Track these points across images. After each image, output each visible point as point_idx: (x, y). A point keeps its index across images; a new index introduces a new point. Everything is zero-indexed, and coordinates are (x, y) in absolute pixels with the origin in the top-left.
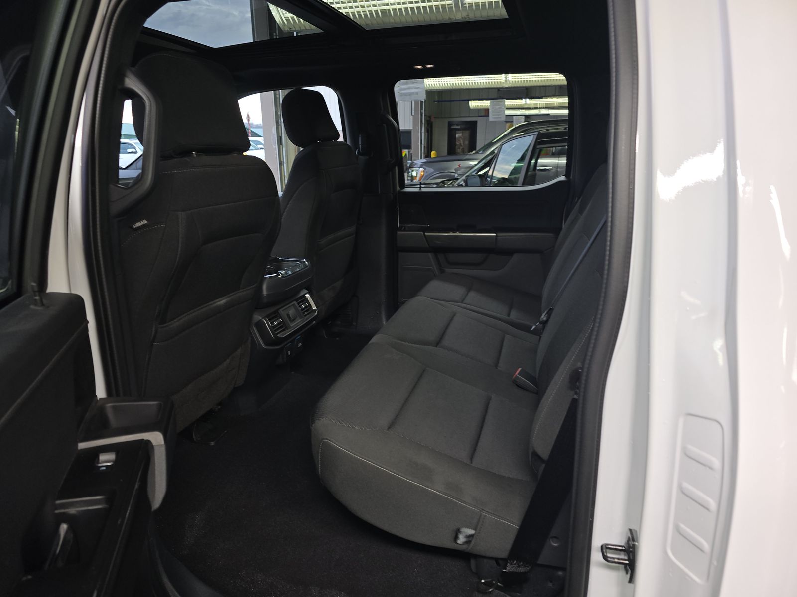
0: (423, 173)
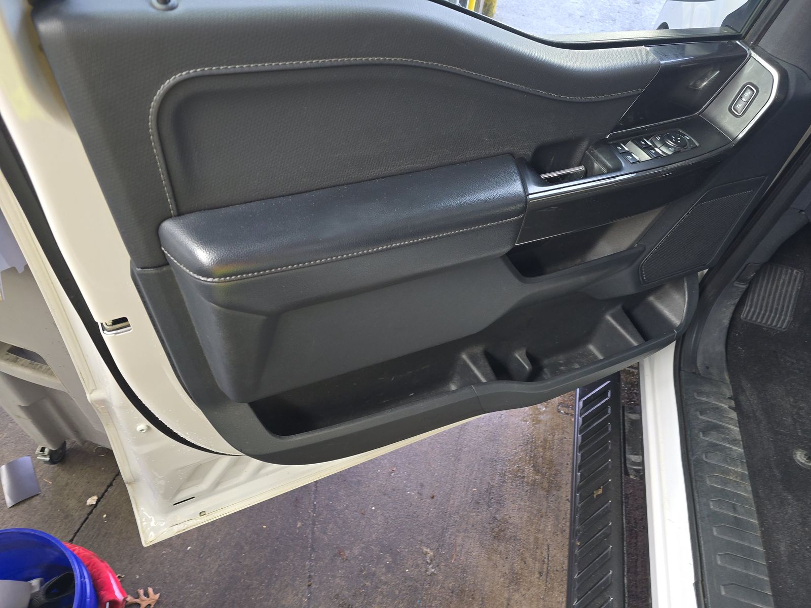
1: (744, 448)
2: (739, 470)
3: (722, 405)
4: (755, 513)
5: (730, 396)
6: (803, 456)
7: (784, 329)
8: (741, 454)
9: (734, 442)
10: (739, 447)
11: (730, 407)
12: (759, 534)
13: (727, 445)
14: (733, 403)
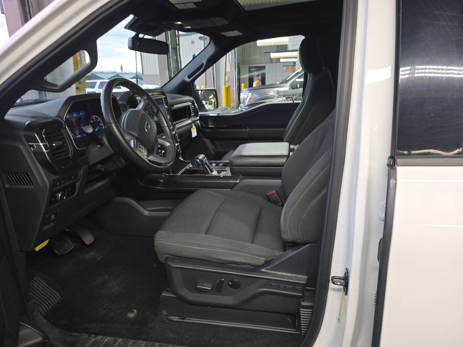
0: (251, 96)
1: (120, 338)
2: (131, 343)
3: (92, 341)
4: (153, 342)
5: (88, 336)
6: (131, 314)
7: (61, 298)
8: (123, 340)
9: (115, 341)
10: (119, 340)
11: (95, 338)
12: (164, 344)
13: (116, 345)
14: (93, 336)
